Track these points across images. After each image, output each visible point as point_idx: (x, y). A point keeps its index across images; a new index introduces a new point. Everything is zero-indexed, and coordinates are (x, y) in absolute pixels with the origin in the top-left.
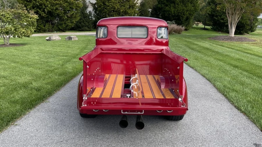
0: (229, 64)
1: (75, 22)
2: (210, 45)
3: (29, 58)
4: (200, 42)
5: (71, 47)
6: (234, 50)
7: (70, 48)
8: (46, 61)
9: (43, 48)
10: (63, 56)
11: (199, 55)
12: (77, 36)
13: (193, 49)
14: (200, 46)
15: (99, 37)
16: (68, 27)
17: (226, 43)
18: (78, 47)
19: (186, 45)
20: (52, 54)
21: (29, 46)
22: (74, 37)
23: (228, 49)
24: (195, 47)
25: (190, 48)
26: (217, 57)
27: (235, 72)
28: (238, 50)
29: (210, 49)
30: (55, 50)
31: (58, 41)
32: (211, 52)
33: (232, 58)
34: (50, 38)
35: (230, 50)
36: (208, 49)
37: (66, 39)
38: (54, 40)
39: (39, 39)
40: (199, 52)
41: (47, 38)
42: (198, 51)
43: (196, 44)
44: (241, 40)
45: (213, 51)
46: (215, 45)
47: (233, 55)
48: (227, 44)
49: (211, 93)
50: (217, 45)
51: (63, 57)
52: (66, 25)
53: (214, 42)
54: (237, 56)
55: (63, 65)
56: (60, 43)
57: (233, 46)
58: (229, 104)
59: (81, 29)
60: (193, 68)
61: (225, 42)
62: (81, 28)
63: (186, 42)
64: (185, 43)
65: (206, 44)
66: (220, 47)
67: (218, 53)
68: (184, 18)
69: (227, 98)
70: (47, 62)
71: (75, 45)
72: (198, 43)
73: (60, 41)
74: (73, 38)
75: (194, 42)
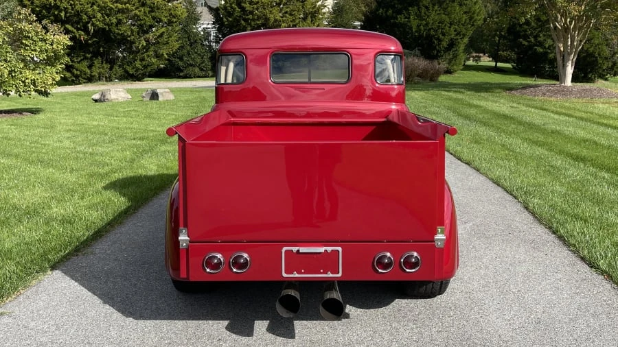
0: (561, 152)
1: (167, 54)
2: (512, 107)
3: (45, 145)
4: (487, 100)
5: (155, 116)
6: (571, 119)
7: (154, 119)
8: (91, 150)
9: (83, 119)
10: (134, 139)
11: (484, 132)
12: (172, 91)
13: (467, 117)
14: (486, 111)
15: (223, 81)
16: (149, 69)
17: (555, 101)
18: (174, 117)
19: (449, 108)
20: (106, 134)
21: (49, 115)
22: (165, 92)
23: (556, 117)
24: (473, 111)
25: (460, 115)
26: (531, 137)
27: (576, 172)
28: (582, 119)
29: (511, 118)
30: (115, 124)
31: (122, 103)
32: (514, 124)
33: (569, 139)
34: (103, 95)
35: (562, 118)
36: (506, 117)
37: (143, 97)
38: (111, 101)
39: (74, 100)
40: (485, 124)
41: (97, 96)
42: (481, 122)
43: (476, 106)
44: (589, 94)
45: (521, 123)
46: (524, 108)
47: (570, 130)
48: (554, 105)
49: (518, 225)
50: (528, 106)
51: (134, 142)
52: (144, 63)
53: (521, 101)
54: (581, 134)
55: (132, 161)
56: (128, 107)
57: (569, 108)
58: (566, 252)
59: (182, 74)
60: (468, 164)
61: (550, 99)
62: (182, 71)
63: (450, 99)
64: (447, 103)
65: (501, 105)
66: (537, 111)
67: (531, 126)
68: (445, 44)
69: (561, 238)
70: (91, 154)
71: (168, 112)
72: (482, 103)
73: (128, 103)
74: (162, 94)
75: (471, 102)
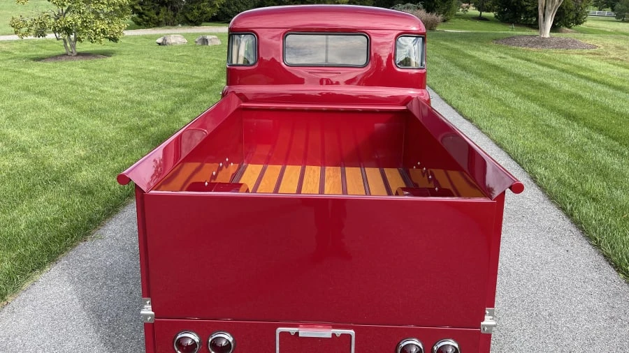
0: (553, 109)
1: (219, 4)
2: (500, 57)
3: (102, 91)
4: (478, 50)
5: (203, 61)
6: (554, 71)
7: (201, 64)
8: (139, 99)
9: (142, 63)
10: (179, 86)
11: (480, 83)
12: (221, 36)
13: (464, 68)
14: (479, 61)
15: (234, 62)
16: (205, 16)
17: (534, 52)
18: (217, 63)
19: (447, 58)
21: (118, 58)
22: (213, 38)
23: (541, 68)
24: (468, 62)
25: (457, 65)
26: (522, 90)
27: (574, 133)
28: (563, 71)
29: (502, 68)
30: (167, 70)
31: (180, 47)
32: (504, 75)
33: (557, 93)
34: (164, 39)
35: (546, 69)
36: (496, 68)
37: (196, 42)
38: (172, 44)
39: (144, 42)
40: (480, 75)
41: (160, 40)
42: (476, 73)
43: (470, 57)
44: (563, 45)
45: (510, 74)
46: (511, 59)
47: (555, 83)
48: (537, 55)
49: (529, 204)
50: (514, 56)
51: (178, 89)
52: (200, 11)
53: (507, 51)
54: (566, 87)
55: (171, 111)
56: (183, 51)
57: (549, 59)
58: (587, 248)
60: (470, 120)
61: (531, 49)
63: (448, 49)
64: (445, 53)
65: (491, 55)
66: (523, 62)
67: (519, 77)
69: (577, 224)
70: (139, 103)
71: (213, 58)
72: (473, 53)
73: (183, 46)
74: (211, 40)
75: (466, 52)
